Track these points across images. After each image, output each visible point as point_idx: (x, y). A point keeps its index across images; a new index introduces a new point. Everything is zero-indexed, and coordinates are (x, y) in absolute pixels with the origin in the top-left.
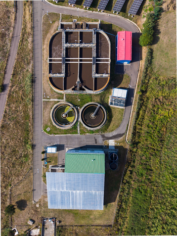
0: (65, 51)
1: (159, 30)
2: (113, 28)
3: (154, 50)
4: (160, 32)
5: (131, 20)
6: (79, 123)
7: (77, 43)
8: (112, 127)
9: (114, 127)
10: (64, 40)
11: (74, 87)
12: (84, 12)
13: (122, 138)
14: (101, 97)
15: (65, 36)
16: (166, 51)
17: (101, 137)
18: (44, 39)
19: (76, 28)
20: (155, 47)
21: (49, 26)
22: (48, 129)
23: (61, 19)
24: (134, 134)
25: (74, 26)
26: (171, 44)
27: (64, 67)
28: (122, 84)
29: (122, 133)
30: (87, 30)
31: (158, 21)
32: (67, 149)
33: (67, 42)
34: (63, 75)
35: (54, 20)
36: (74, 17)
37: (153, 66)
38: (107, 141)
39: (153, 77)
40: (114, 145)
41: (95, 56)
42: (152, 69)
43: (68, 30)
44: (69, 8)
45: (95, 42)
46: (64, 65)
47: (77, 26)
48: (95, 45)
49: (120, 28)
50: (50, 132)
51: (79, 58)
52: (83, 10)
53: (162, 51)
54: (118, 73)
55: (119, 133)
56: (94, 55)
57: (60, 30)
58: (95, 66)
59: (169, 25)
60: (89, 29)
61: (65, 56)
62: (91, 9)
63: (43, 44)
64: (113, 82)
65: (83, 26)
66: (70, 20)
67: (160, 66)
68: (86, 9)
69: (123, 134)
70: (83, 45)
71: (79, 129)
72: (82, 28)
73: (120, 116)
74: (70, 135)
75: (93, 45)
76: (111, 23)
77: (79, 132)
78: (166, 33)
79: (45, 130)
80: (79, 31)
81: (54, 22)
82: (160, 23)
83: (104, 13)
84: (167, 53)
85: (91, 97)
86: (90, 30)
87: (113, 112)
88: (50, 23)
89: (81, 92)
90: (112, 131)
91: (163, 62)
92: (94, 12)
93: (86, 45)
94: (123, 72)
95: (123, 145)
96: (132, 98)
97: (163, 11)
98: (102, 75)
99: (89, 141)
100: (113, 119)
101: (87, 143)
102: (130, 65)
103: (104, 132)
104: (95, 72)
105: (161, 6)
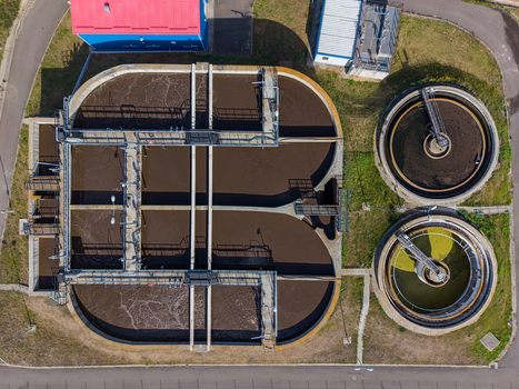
0: (159, 273)
2: (60, 64)
6: (470, 209)
7: (122, 216)
8: (478, 63)
9: (476, 56)
10: (108, 277)
11: (320, 232)
15: (88, 273)
18: (102, 359)
19: (53, 221)
21: (48, 336)
22: (490, 342)
23: (16, 287)
25: (47, 231)
27: (230, 278)
28: (291, 26)
29: (501, 25)
30: (65, 171)
33: (116, 263)
34: (267, 281)
35: (20, 317)
36: (11, 231)
41: (181, 134)
43: (63, 259)
45: (119, 134)
46: (223, 274)
47: (46, 218)
48: (130, 134)
49: (60, 36)
50: (503, 335)
51: (193, 208)
54: (249, 45)
55: (503, 36)
56: (176, 137)
57: (64, 295)
58: (225, 135)
60: (58, 162)
61: (181, 273)
63: (123, 361)
65: (47, 187)
66: (21, 247)
69: (507, 18)
70: (132, 189)
71: (493, 210)
72: (53, 195)
73: (429, 32)
75: (132, 144)
76: (37, 78)
77: (501, 209)
79: (493, 356)
80: (66, 208)
81: (30, 318)
85: (355, 153)
86: (65, 156)
88: (37, 334)
89: (342, 197)
90: (493, 64)
93: (132, 175)
98: (266, 104)
100: (443, 61)
103: (501, 100)
104: (251, 135)
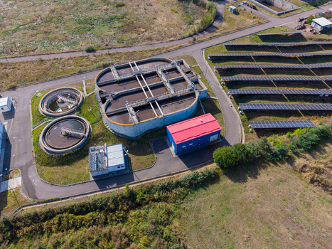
1: (258, 174)
3: (222, 184)
4: (256, 178)
5: (245, 133)
6: (50, 121)
8: (48, 173)
9: (50, 175)
12: (216, 82)
13: (26, 197)
14: (103, 134)
16: (232, 206)
17: (28, 160)
20: (226, 182)
24: (35, 218)
26: (250, 210)
27: (129, 76)
28: (137, 157)
29: (38, 194)
31: (272, 165)
32: (5, 123)
34: (117, 78)
37: (191, 197)
38: (20, 173)
39: (171, 206)
40: (9, 189)
41: (159, 99)
42: (184, 197)
43: (178, 67)
44: (210, 69)
46: (131, 76)
48: (175, 95)
51: (147, 85)
52: (218, 81)
53: (227, 199)
54: (152, 144)
55: (37, 189)
58: (145, 103)
59: (280, 187)
61: (144, 73)
62: (225, 86)
64: (134, 144)
65: (192, 78)
67: (199, 210)
68: (220, 82)
69: (35, 198)
71: (40, 125)
73: (74, 177)
74: (32, 119)
75: (173, 93)
76: (222, 110)
78: (261, 189)
80: (184, 76)
82: (269, 169)
83: (229, 99)
84: (229, 210)
85: (98, 121)
86: (190, 83)
87: (79, 162)
90: (41, 175)
91: (208, 213)
92: (223, 91)
94: (157, 152)
95: (9, 205)
96: (115, 185)
97: (292, 165)
99: (19, 146)
101: (17, 145)
102: (175, 156)
105: (295, 157)
